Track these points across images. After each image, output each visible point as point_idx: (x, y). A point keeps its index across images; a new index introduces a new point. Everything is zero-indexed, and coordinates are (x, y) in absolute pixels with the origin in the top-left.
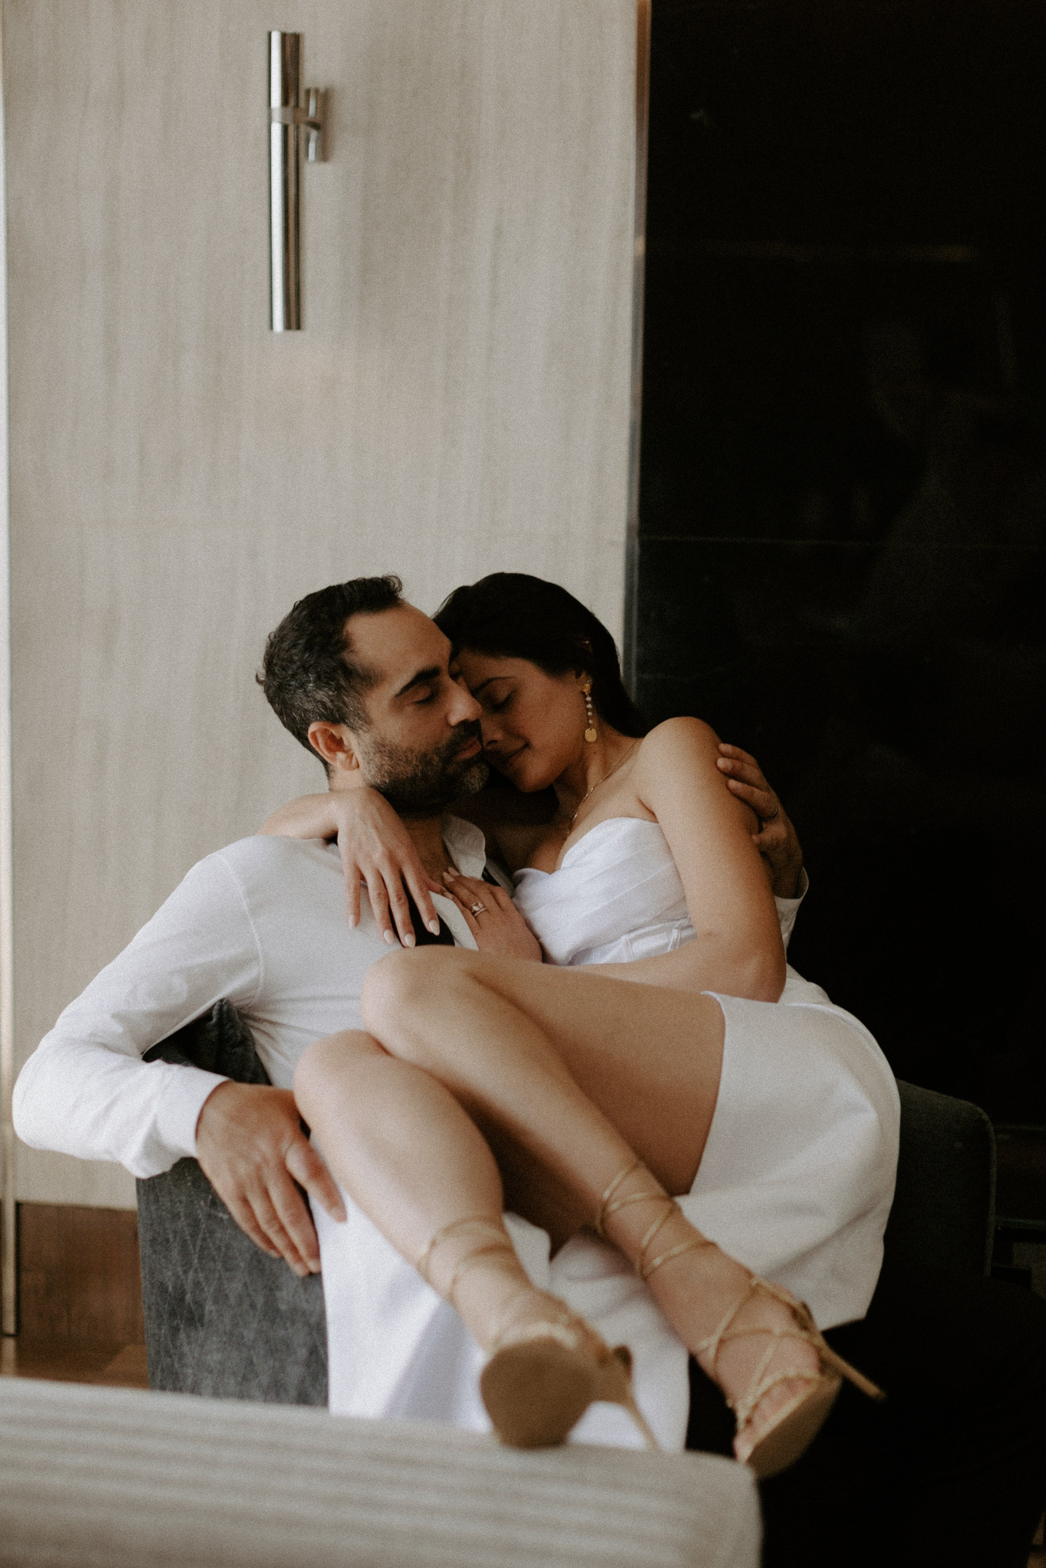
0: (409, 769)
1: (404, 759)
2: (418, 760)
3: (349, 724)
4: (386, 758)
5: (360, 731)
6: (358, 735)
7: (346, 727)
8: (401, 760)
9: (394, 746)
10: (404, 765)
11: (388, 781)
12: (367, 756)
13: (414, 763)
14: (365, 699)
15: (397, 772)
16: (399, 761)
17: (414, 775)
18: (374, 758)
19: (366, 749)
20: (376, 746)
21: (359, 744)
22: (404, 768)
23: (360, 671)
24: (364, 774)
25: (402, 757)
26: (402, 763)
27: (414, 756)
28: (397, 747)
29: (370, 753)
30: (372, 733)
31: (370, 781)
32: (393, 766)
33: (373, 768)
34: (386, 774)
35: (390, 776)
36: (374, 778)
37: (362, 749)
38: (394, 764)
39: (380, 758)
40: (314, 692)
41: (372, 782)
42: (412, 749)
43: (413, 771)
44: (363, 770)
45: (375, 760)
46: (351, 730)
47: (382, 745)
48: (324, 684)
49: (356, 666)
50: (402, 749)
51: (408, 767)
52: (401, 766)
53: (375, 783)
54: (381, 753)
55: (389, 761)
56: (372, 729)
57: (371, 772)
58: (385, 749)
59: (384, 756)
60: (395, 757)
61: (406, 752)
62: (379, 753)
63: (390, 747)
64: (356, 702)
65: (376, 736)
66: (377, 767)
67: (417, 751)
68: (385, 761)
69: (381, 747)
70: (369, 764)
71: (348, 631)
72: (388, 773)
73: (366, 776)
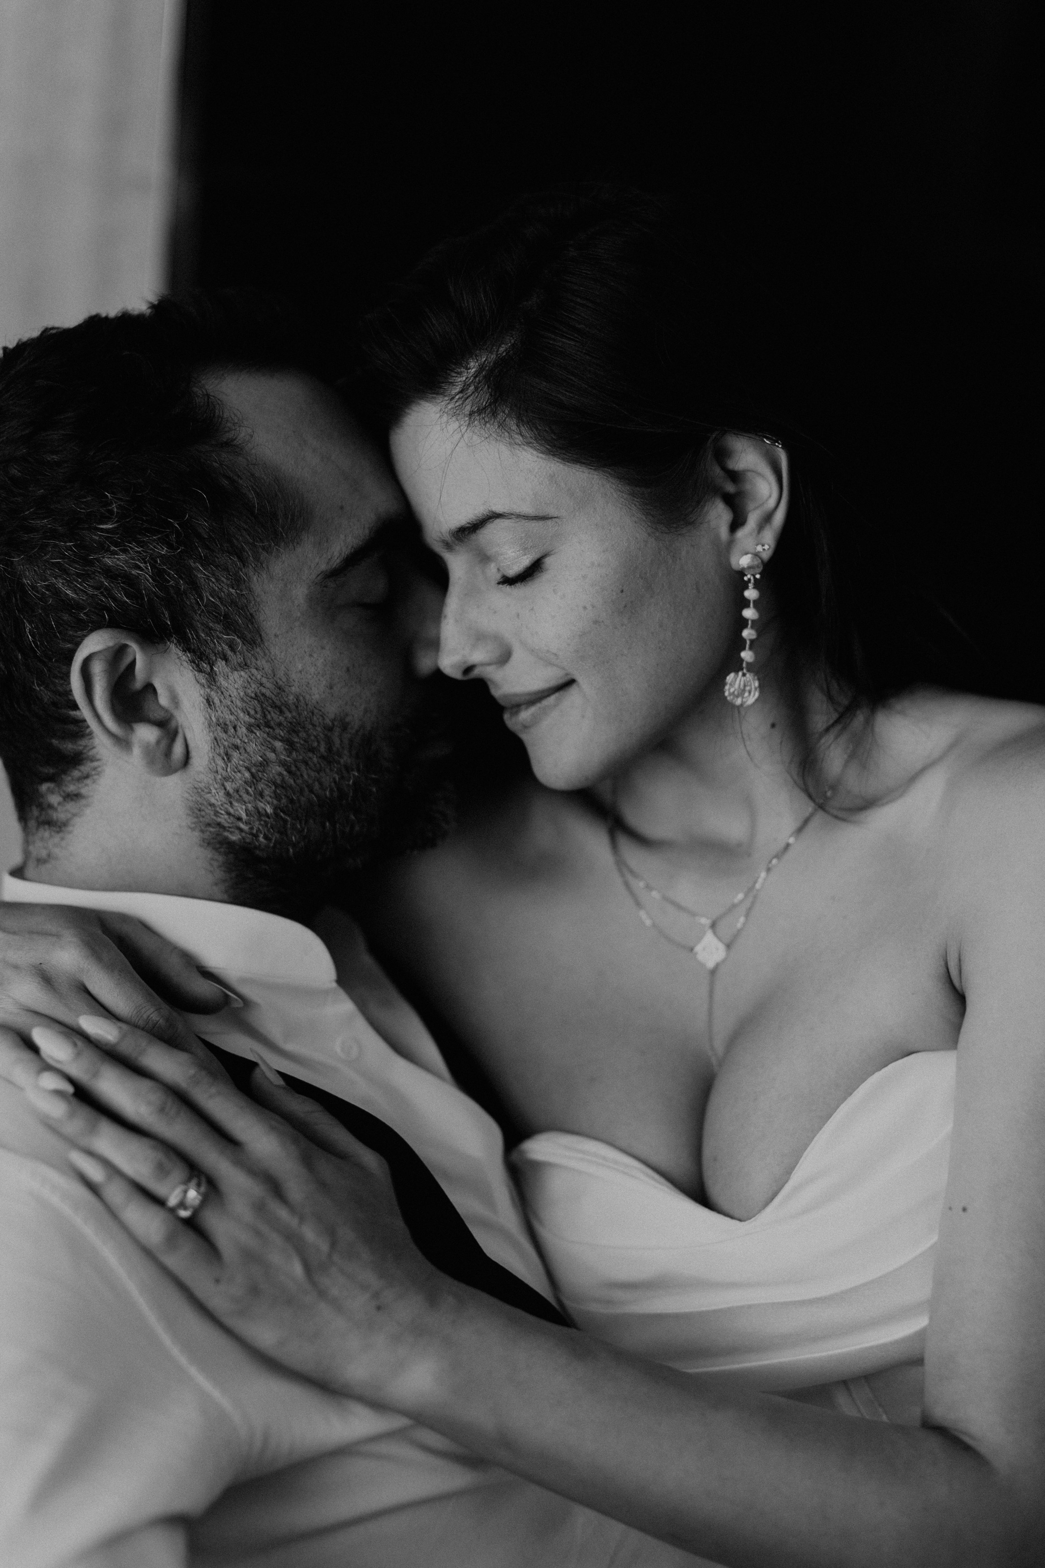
0: (329, 777)
1: (323, 749)
2: (354, 751)
3: (194, 643)
4: (278, 745)
5: (220, 666)
6: (212, 677)
7: (180, 653)
8: (313, 752)
9: (306, 713)
10: (318, 765)
11: (269, 810)
12: (224, 736)
13: (342, 761)
14: (251, 574)
15: (298, 785)
16: (310, 755)
17: (336, 794)
18: (246, 741)
19: (227, 717)
20: (259, 709)
21: (209, 702)
22: (318, 773)
23: (252, 495)
24: (198, 791)
25: (318, 742)
26: (315, 760)
27: (346, 742)
28: (313, 713)
29: (235, 728)
30: (254, 671)
31: (216, 813)
32: (293, 768)
33: (236, 770)
34: (268, 790)
35: (277, 797)
36: (231, 803)
37: (213, 715)
38: (295, 761)
39: (264, 744)
40: (113, 548)
41: (222, 814)
42: (348, 719)
43: (335, 782)
44: (202, 777)
45: (248, 749)
46: (192, 661)
47: (274, 706)
48: (146, 525)
49: (241, 482)
50: (324, 719)
51: (328, 770)
52: (311, 769)
53: (229, 818)
54: (267, 729)
55: (284, 753)
56: (257, 660)
57: (226, 784)
58: (281, 718)
59: (275, 738)
60: (302, 742)
61: (331, 729)
62: (262, 727)
63: (294, 714)
64: (225, 580)
65: (264, 680)
66: (248, 769)
67: (356, 727)
68: (274, 750)
69: (272, 713)
70: (224, 759)
71: (208, 395)
72: (276, 787)
73: (209, 795)
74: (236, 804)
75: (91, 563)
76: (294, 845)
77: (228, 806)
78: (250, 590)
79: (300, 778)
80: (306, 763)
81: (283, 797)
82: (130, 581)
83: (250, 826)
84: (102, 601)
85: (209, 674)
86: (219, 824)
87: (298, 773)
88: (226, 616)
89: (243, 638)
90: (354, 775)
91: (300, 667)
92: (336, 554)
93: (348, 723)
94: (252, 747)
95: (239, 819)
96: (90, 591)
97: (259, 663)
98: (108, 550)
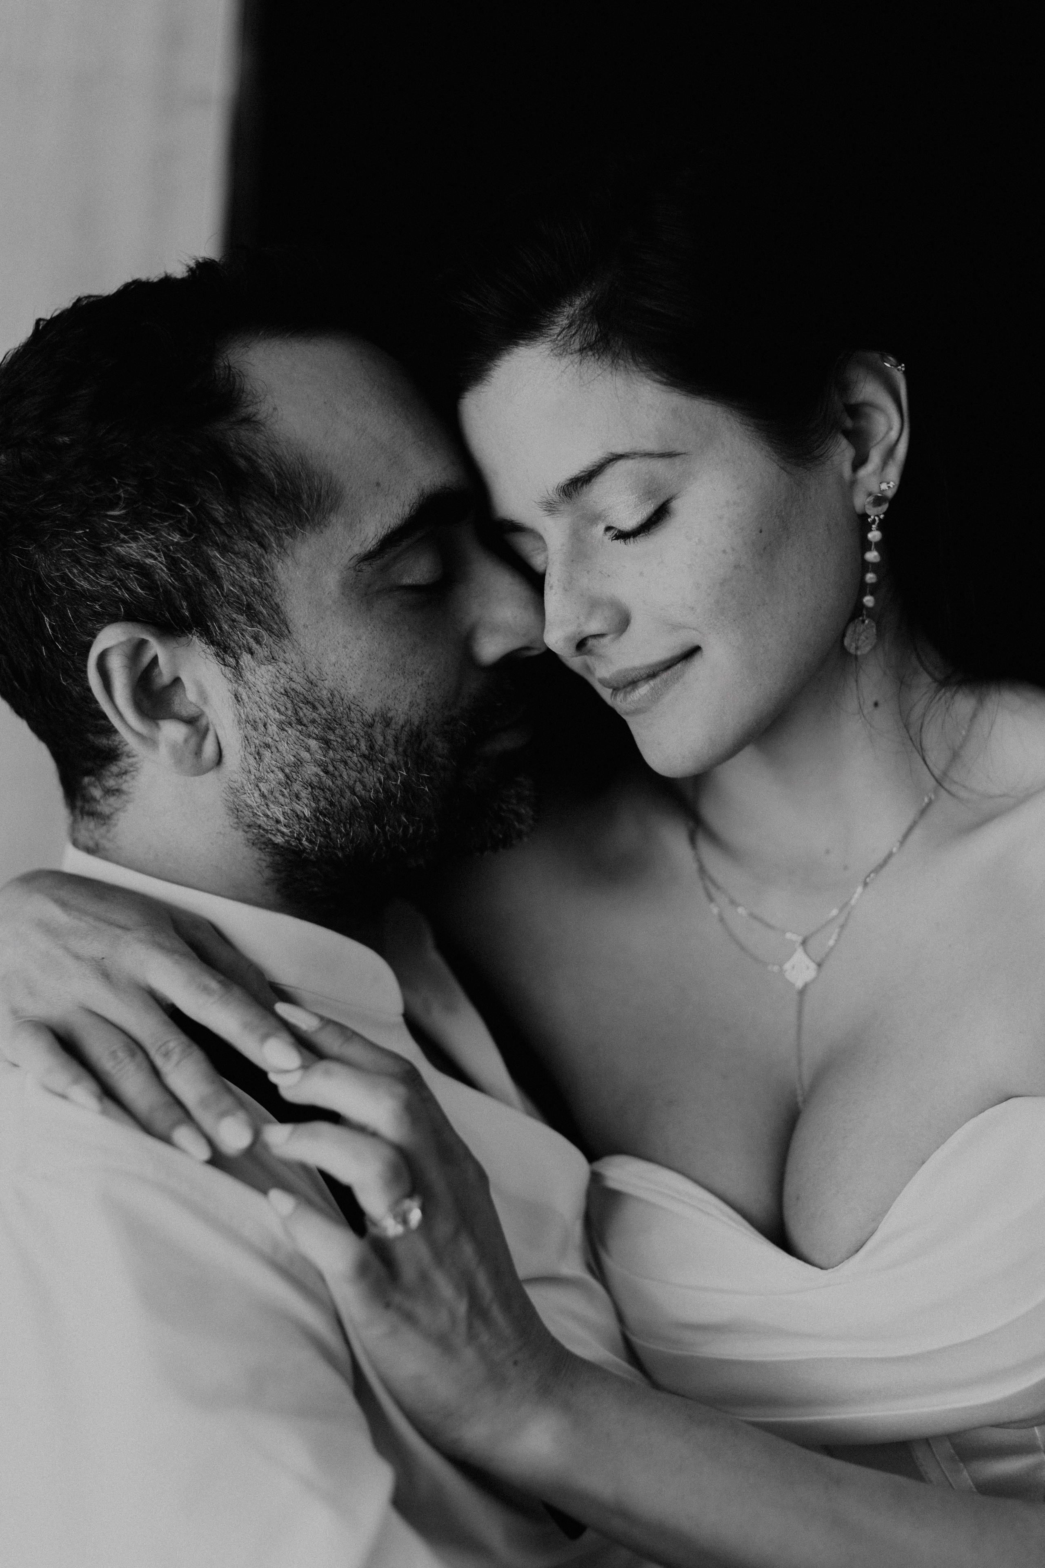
0: (373, 777)
1: (363, 746)
2: (400, 749)
3: (217, 636)
4: (313, 744)
5: (246, 659)
6: (238, 671)
7: (203, 645)
8: (352, 751)
9: (342, 708)
10: (359, 765)
11: (307, 813)
12: (254, 733)
13: (386, 760)
14: (274, 561)
15: (338, 787)
16: (349, 753)
17: (382, 796)
18: (278, 739)
19: (256, 713)
20: (289, 705)
21: (237, 697)
22: (359, 773)
23: (272, 475)
24: (235, 791)
25: (357, 739)
26: (355, 759)
27: (390, 738)
28: (350, 709)
29: (265, 725)
30: (282, 665)
31: (255, 814)
32: (331, 768)
33: (269, 771)
34: (305, 791)
35: (316, 799)
36: (267, 805)
37: (242, 711)
38: (332, 760)
39: (297, 742)
40: (122, 536)
41: (259, 816)
42: (389, 715)
43: (380, 783)
44: (235, 777)
45: (280, 748)
46: (217, 655)
47: (307, 702)
48: (156, 511)
49: (260, 461)
50: (362, 715)
51: (370, 770)
52: (351, 769)
53: (268, 820)
54: (300, 727)
55: (320, 752)
56: (285, 653)
57: (261, 785)
58: (314, 714)
59: (309, 736)
60: (340, 740)
61: (371, 726)
62: (294, 725)
63: (329, 710)
64: (246, 569)
65: (294, 675)
66: (283, 770)
67: (401, 723)
68: (308, 750)
69: (304, 709)
70: (255, 759)
71: (230, 367)
72: (312, 788)
73: (245, 796)
74: (271, 806)
75: (101, 552)
76: (342, 848)
77: (264, 808)
78: (274, 579)
79: (339, 779)
80: (346, 763)
81: (322, 799)
82: (144, 571)
83: (290, 830)
84: (116, 592)
85: (235, 668)
86: (260, 826)
87: (337, 773)
88: (249, 606)
89: (270, 630)
90: (402, 775)
91: (333, 659)
92: (371, 535)
93: (391, 719)
94: (283, 747)
95: (278, 822)
96: (103, 582)
97: (287, 655)
98: (117, 538)
